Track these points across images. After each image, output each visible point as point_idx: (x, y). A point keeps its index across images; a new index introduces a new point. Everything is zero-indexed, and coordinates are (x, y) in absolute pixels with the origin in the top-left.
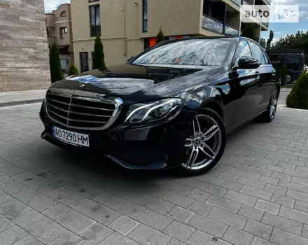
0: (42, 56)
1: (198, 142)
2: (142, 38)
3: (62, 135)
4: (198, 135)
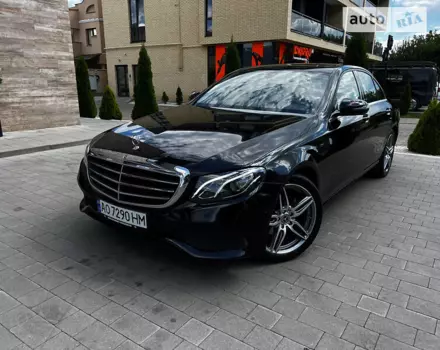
0: (66, 79)
2: (204, 46)
4: (286, 210)
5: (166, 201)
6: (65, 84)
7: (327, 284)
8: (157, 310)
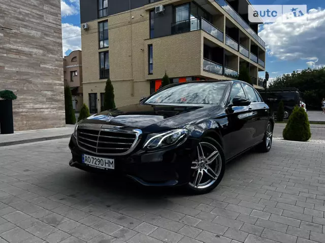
0: (58, 97)
1: (202, 166)
2: (148, 80)
3: (90, 160)
4: (202, 159)
5: (127, 150)
6: (58, 101)
7: (230, 205)
8: (121, 219)
